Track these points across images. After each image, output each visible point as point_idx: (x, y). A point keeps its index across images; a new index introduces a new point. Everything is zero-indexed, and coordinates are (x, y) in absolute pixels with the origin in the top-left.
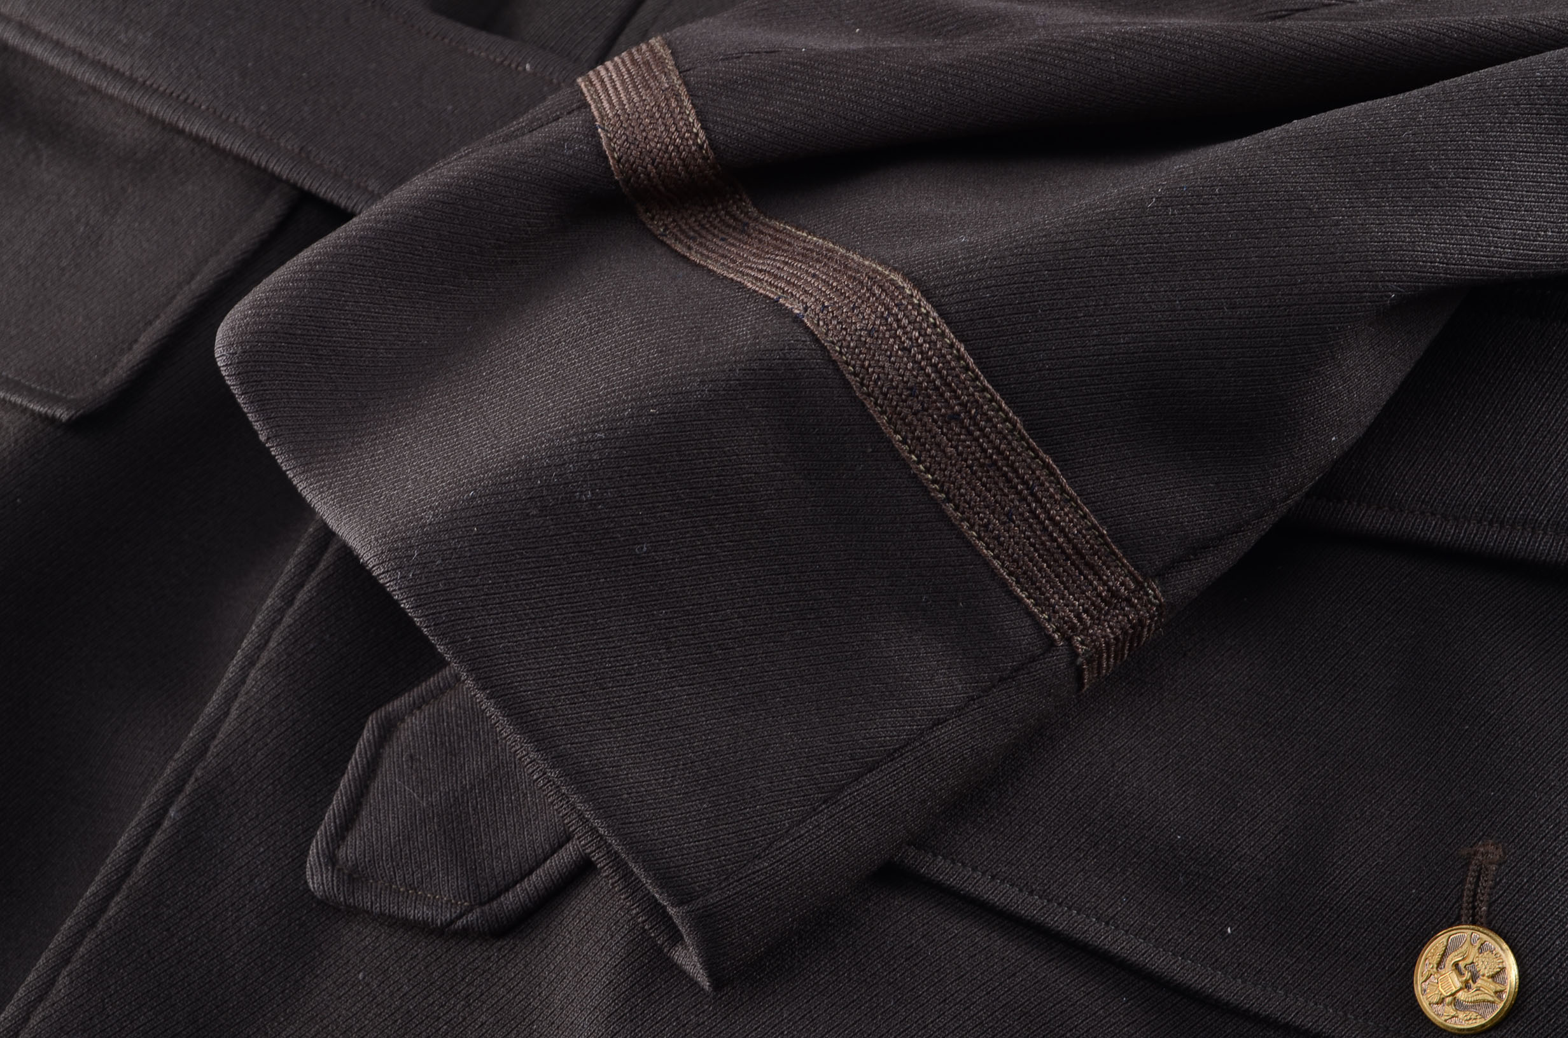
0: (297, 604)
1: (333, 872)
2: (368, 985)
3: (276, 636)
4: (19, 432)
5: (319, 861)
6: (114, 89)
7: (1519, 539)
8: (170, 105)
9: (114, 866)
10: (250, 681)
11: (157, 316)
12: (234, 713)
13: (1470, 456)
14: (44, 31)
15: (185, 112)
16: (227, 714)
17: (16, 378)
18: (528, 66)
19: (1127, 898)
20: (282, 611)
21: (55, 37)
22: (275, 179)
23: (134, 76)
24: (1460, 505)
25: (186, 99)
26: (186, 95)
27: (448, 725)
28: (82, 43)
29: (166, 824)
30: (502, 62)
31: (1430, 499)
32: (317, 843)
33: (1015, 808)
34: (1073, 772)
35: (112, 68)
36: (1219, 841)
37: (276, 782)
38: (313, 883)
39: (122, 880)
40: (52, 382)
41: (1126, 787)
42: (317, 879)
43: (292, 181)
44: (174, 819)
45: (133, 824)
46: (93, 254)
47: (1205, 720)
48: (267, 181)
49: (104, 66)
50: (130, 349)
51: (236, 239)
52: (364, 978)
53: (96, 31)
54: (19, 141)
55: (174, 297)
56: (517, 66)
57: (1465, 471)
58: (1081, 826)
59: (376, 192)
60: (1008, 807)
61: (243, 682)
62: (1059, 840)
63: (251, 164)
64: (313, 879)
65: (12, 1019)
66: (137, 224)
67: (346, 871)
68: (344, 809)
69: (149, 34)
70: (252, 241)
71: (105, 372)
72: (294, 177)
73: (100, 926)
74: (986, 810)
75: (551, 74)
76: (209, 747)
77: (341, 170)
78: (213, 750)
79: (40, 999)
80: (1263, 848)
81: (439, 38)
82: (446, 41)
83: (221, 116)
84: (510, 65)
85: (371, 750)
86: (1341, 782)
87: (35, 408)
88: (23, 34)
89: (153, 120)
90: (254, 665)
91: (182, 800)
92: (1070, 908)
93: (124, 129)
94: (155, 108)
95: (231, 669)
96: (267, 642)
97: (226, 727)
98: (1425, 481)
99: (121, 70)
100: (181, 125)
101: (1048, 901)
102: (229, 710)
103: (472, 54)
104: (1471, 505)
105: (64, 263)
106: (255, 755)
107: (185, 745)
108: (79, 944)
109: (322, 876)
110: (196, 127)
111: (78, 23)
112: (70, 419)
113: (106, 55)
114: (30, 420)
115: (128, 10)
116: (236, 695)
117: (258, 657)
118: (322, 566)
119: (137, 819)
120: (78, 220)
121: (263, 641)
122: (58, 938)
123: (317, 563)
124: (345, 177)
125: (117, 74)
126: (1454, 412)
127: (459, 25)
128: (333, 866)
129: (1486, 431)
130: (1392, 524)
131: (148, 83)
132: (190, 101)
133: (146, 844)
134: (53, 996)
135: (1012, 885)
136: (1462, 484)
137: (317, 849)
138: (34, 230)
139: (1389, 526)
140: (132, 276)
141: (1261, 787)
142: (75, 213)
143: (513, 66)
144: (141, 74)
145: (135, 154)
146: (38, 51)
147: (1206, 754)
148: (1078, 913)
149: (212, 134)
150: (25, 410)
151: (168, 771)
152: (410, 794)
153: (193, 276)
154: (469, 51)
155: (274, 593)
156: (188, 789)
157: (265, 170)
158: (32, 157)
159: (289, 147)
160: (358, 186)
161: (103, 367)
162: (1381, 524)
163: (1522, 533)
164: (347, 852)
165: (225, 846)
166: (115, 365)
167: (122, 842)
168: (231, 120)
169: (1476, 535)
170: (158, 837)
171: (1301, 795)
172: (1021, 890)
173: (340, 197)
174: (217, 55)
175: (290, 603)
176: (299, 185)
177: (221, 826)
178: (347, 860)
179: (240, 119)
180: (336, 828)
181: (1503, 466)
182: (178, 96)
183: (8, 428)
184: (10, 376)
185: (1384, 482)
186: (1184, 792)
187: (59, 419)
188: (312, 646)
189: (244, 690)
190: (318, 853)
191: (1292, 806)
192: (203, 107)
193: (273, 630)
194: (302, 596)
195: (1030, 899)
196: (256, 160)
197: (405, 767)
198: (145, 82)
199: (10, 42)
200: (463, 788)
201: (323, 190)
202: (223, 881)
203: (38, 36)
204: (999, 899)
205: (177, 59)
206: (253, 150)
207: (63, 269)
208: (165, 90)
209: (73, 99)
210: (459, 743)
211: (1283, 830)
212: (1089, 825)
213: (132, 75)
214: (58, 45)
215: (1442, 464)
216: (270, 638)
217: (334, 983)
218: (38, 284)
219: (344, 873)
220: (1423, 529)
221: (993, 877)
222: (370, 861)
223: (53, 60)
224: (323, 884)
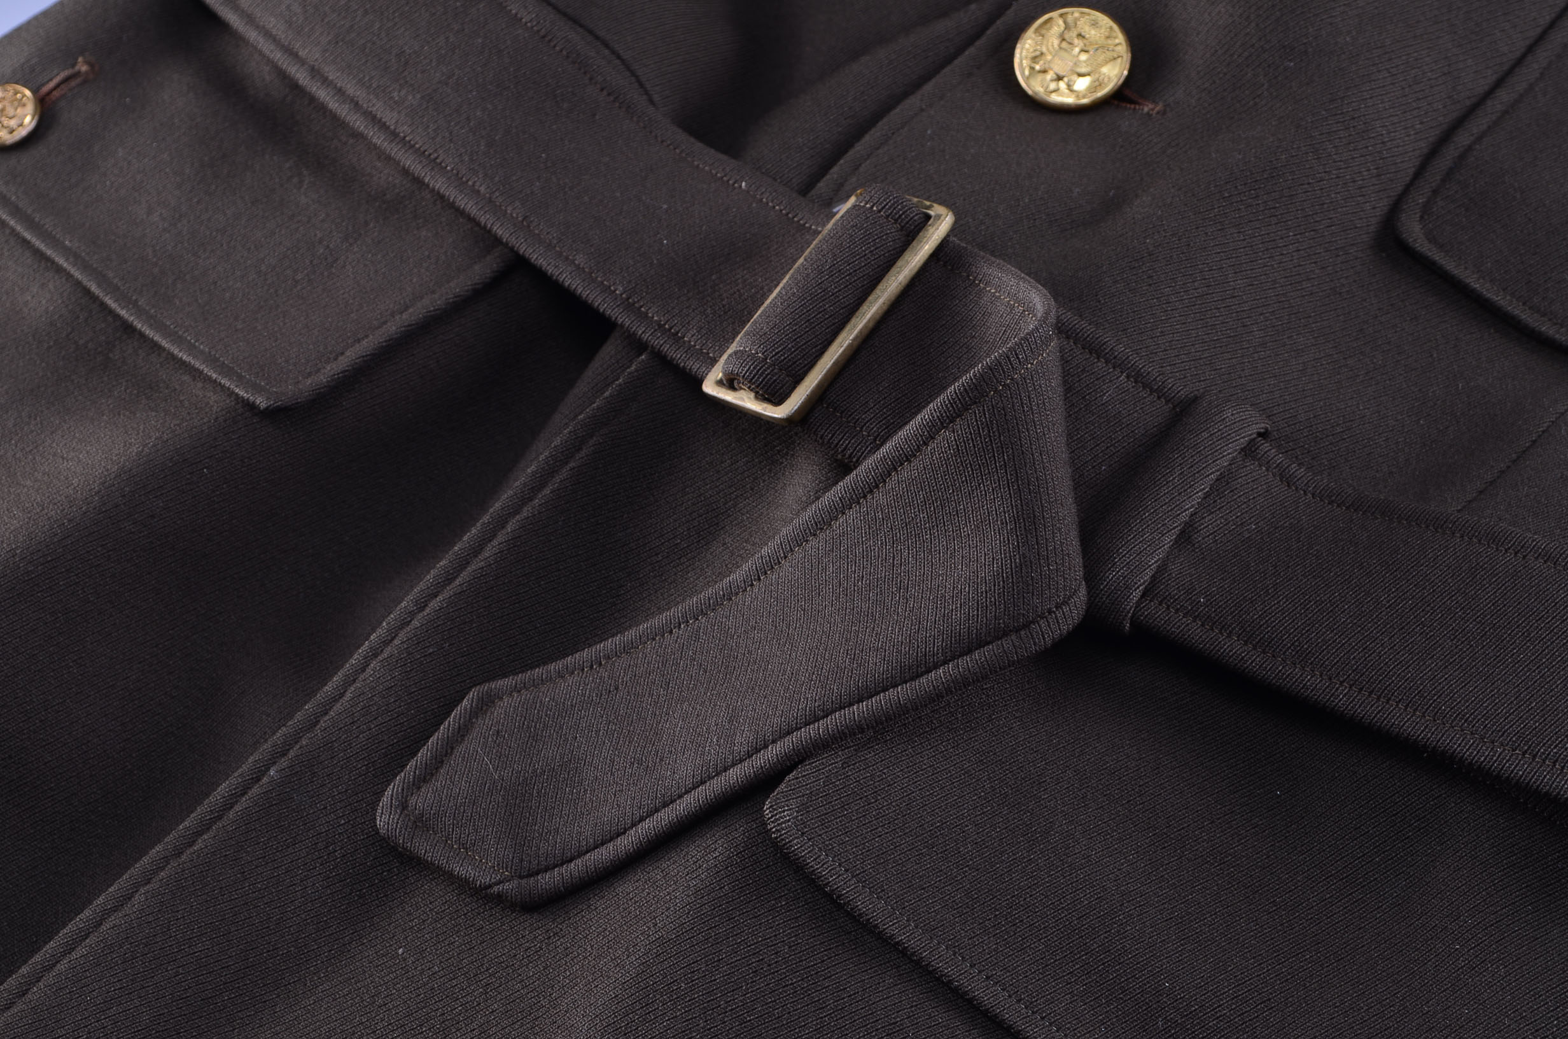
0: (428, 610)
1: (400, 816)
2: (405, 960)
3: (402, 635)
4: (221, 411)
5: (391, 803)
6: (379, 139)
7: (1548, 773)
8: (421, 161)
9: (210, 807)
10: (369, 671)
11: (367, 336)
12: (348, 695)
13: (1519, 690)
14: (330, 78)
15: (432, 169)
16: (342, 695)
17: (231, 365)
18: (744, 184)
19: (1106, 1028)
20: (412, 615)
21: (338, 85)
22: (497, 241)
23: (397, 131)
24: (1499, 731)
25: (436, 158)
26: (436, 155)
27: (538, 713)
28: (360, 94)
29: (265, 780)
30: (722, 178)
31: (1474, 719)
32: (394, 786)
33: (1022, 921)
34: (1083, 902)
35: (380, 120)
36: (1203, 998)
37: (370, 765)
38: (381, 821)
39: (213, 821)
40: (260, 375)
41: (1129, 928)
42: (385, 819)
43: (510, 245)
44: (273, 777)
45: (236, 774)
46: (326, 273)
47: (1217, 885)
48: (487, 240)
49: (374, 118)
50: (336, 359)
51: (452, 284)
52: (403, 954)
53: (374, 86)
54: (287, 165)
55: (385, 323)
56: (735, 183)
57: (1512, 702)
58: (1079, 953)
59: (581, 266)
60: (1016, 918)
61: (363, 670)
62: (1056, 961)
63: (478, 224)
64: (381, 817)
65: (87, 921)
66: (370, 256)
67: (412, 818)
68: (426, 764)
69: (418, 96)
70: (466, 288)
71: (310, 374)
72: (513, 241)
73: (184, 857)
74: (996, 916)
75: (762, 193)
76: (319, 721)
77: (555, 242)
78: (322, 724)
79: (115, 909)
80: (1243, 1014)
81: (671, 147)
82: (677, 151)
83: (462, 178)
84: (728, 181)
85: (465, 717)
86: (1329, 971)
87: (239, 393)
88: (313, 77)
89: (406, 172)
90: (377, 657)
91: (284, 762)
92: (1051, 1024)
93: (380, 173)
94: (408, 161)
95: (356, 656)
96: (393, 639)
97: (338, 707)
98: (1472, 702)
99: (388, 124)
100: (427, 181)
101: (1033, 1012)
102: (344, 692)
103: (698, 166)
104: (1509, 734)
105: (299, 277)
106: (358, 736)
107: (299, 716)
108: (162, 869)
109: (390, 817)
110: (439, 184)
111: (362, 76)
112: (267, 408)
113: (378, 108)
114: (233, 403)
115: (406, 73)
116: (354, 681)
117: (382, 651)
118: (457, 582)
119: (240, 771)
120: (320, 242)
121: (389, 638)
122: (145, 860)
123: (455, 578)
124: (558, 249)
125: (383, 126)
126: (1514, 649)
127: (692, 140)
128: (403, 809)
129: (1540, 672)
130: (1433, 734)
131: (407, 138)
132: (438, 161)
133: (243, 795)
134: (127, 909)
135: (1003, 990)
136: (1506, 713)
137: (393, 791)
138: (281, 243)
139: (1429, 735)
140: (354, 298)
141: (1254, 958)
142: (319, 235)
143: (731, 182)
144: (403, 130)
145: (385, 195)
146: (322, 94)
147: (1211, 916)
148: (1057, 1031)
149: (451, 193)
150: (231, 393)
151: (278, 735)
152: (487, 764)
153: (407, 308)
154: (696, 163)
155: (410, 597)
156: (291, 754)
157: (489, 231)
158: (295, 180)
159: (514, 215)
160: (567, 258)
161: (308, 370)
162: (1423, 731)
163: (1552, 769)
164: (420, 801)
165: (311, 812)
166: (319, 370)
167: (223, 789)
168: (470, 183)
169: (1508, 761)
170: (255, 790)
171: (1289, 974)
172: (1010, 996)
173: (548, 265)
174: (471, 124)
175: (422, 609)
176: (516, 249)
177: (312, 792)
178: (416, 809)
179: (478, 184)
180: (414, 778)
181: (1548, 706)
182: (430, 155)
183: (212, 406)
184: (226, 362)
185: (1435, 695)
186: (1182, 945)
187: (258, 408)
188: (431, 650)
189: (362, 677)
190: (392, 795)
191: (1278, 982)
192: (448, 168)
193: (401, 629)
194: (434, 604)
195: (1016, 1006)
196: (483, 220)
197: (490, 739)
198: (405, 137)
199: (300, 82)
200: (535, 771)
201: (535, 257)
202: (301, 842)
203: (325, 81)
204: (988, 999)
205: (436, 121)
206: (482, 212)
207: (297, 282)
208: (421, 147)
209: (344, 139)
210: (543, 731)
211: (1264, 1002)
212: (1086, 954)
213: (395, 129)
214: (340, 92)
215: (1492, 691)
216: (397, 635)
217: (376, 953)
218: (272, 290)
219: (409, 819)
220: (1460, 744)
221: (988, 978)
222: (434, 814)
223: (333, 105)
224: (388, 823)
